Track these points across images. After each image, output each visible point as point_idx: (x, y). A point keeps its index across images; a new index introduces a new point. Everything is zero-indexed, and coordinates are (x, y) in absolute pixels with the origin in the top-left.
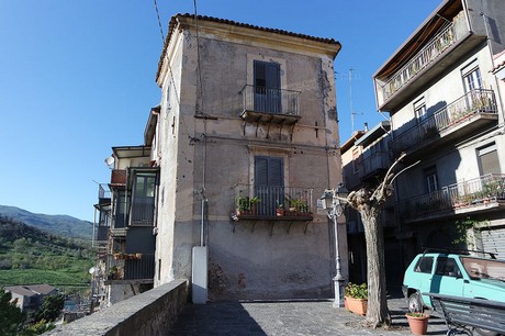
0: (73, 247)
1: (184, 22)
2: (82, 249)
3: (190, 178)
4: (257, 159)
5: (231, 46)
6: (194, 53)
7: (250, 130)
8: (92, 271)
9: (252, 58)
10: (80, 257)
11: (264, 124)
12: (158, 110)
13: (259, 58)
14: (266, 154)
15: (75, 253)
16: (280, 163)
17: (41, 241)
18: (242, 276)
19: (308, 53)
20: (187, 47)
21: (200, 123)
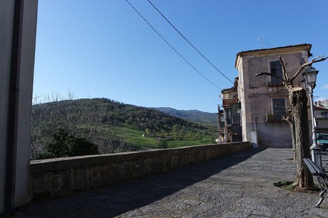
0: (202, 128)
1: (242, 54)
2: (207, 129)
3: (250, 109)
4: (274, 100)
5: (260, 58)
6: (247, 65)
7: (270, 90)
8: (217, 140)
9: (269, 61)
10: (207, 134)
11: (276, 86)
12: (237, 78)
13: (272, 60)
14: (277, 98)
15: (203, 131)
16: (283, 100)
17: (185, 125)
18: (270, 140)
19: (295, 52)
20: (244, 63)
21: (251, 90)
